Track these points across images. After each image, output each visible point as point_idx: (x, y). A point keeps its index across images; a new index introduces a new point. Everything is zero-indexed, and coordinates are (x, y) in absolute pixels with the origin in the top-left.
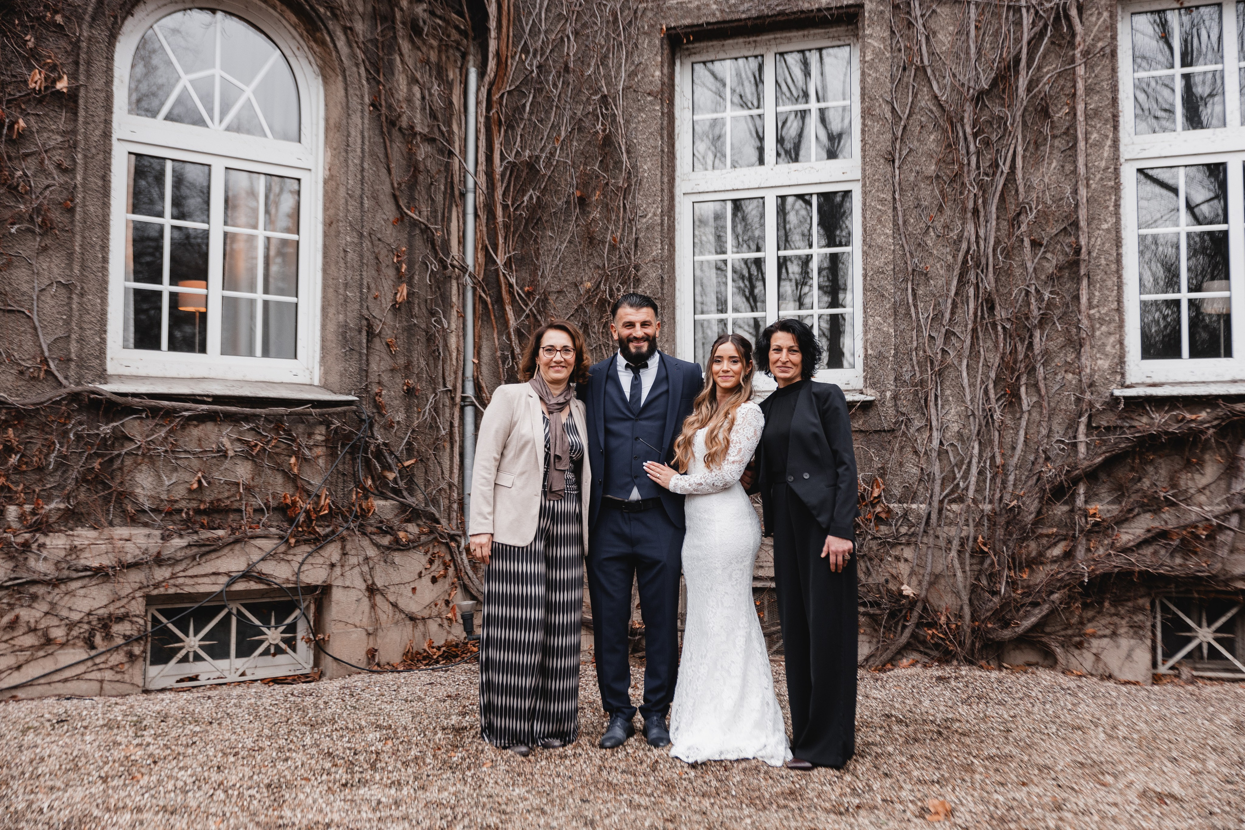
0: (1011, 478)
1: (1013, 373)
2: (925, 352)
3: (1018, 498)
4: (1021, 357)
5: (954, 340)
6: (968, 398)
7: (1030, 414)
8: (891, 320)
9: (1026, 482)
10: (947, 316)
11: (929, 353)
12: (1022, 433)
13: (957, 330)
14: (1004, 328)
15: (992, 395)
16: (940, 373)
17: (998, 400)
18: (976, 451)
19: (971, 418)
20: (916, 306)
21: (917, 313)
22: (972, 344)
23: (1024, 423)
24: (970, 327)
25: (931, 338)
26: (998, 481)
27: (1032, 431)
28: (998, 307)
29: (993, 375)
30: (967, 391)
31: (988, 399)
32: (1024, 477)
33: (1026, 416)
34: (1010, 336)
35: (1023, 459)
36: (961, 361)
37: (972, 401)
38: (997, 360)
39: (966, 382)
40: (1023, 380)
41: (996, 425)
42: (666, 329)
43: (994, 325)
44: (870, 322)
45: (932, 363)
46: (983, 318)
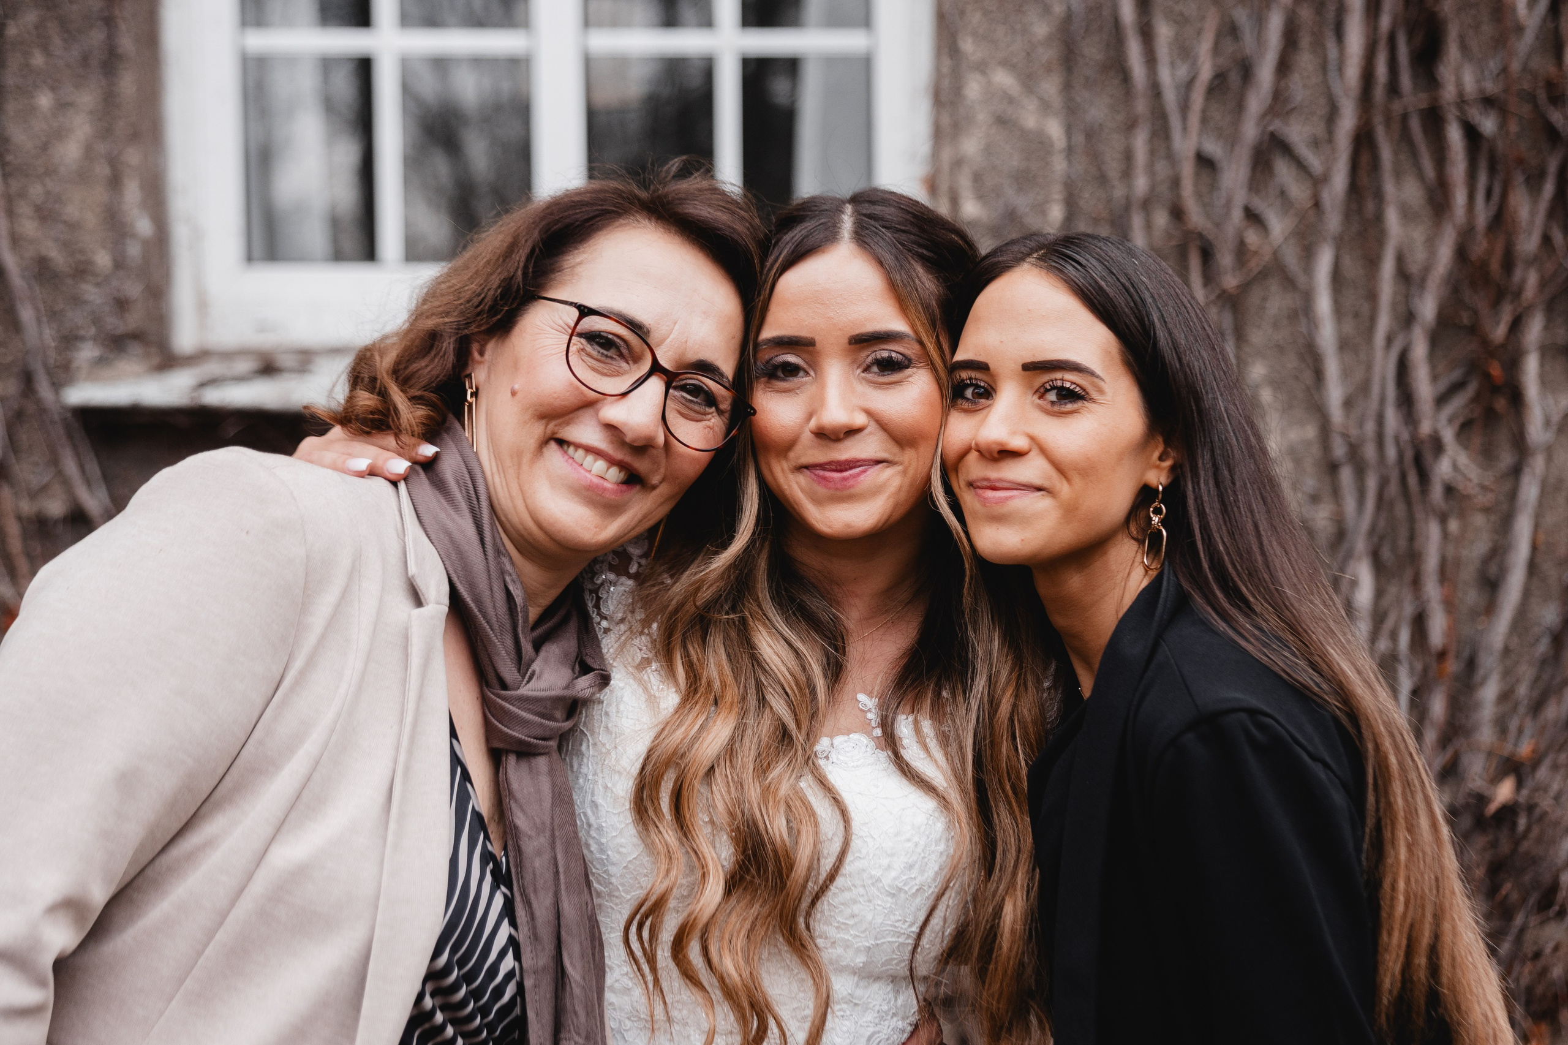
0: (1489, 692)
1: (1496, 303)
2: (1177, 213)
3: (1513, 767)
4: (1528, 244)
5: (1283, 170)
6: (1335, 393)
7: (1549, 459)
8: (1051, 87)
9: (1537, 707)
10: (1265, 73)
11: (1196, 217)
12: (1523, 528)
13: (1297, 133)
14: (1472, 133)
15: (1424, 388)
16: (1233, 302)
17: (1441, 400)
18: (1364, 595)
19: (1346, 475)
20: (1147, 34)
21: (1151, 59)
22: (1354, 189)
23: (1530, 491)
24: (1347, 122)
25: (1205, 163)
26: (1438, 706)
27: (1549, 519)
28: (1452, 51)
29: (1428, 308)
30: (1332, 367)
31: (1406, 399)
32: (1522, 690)
33: (1538, 463)
34: (1492, 169)
35: (1521, 620)
36: (1308, 254)
37: (1348, 404)
38: (1445, 253)
39: (1327, 334)
40: (1534, 330)
41: (1437, 492)
42: (127, 84)
43: (1434, 119)
44: (973, 88)
45: (1207, 254)
46: (1393, 88)
